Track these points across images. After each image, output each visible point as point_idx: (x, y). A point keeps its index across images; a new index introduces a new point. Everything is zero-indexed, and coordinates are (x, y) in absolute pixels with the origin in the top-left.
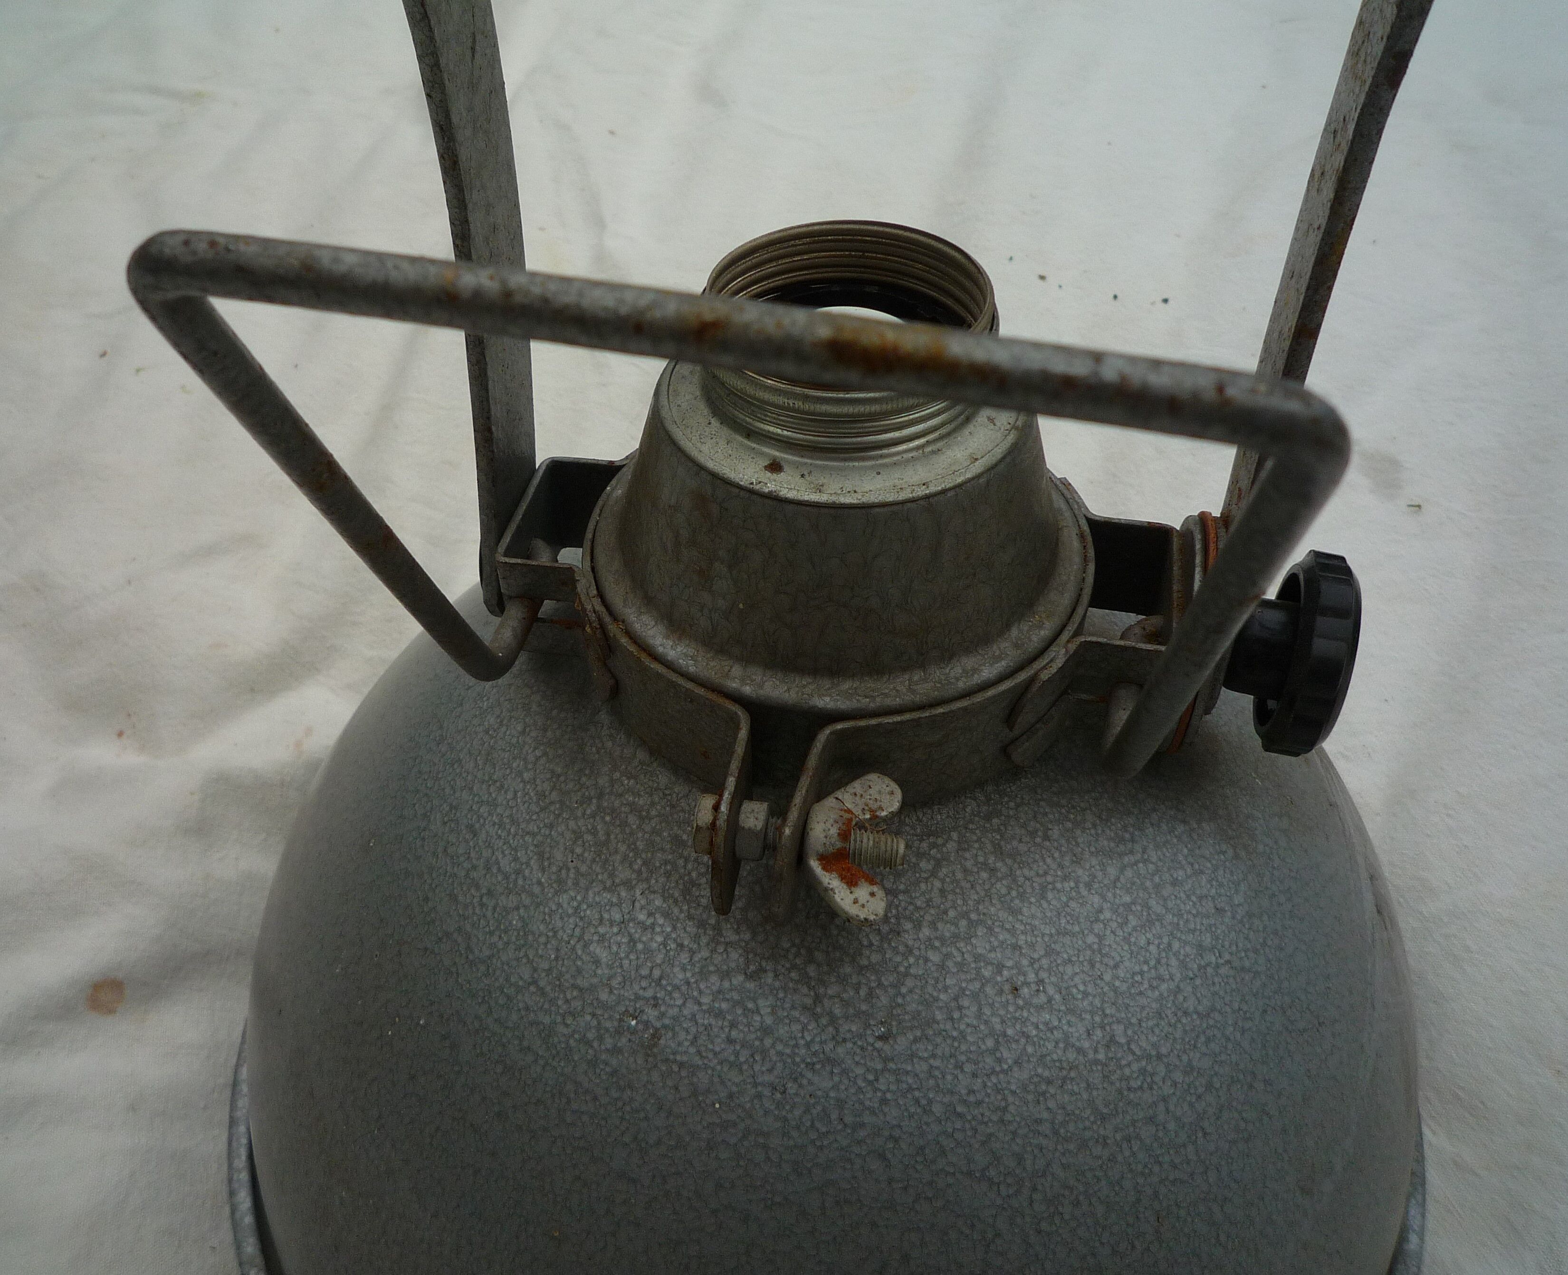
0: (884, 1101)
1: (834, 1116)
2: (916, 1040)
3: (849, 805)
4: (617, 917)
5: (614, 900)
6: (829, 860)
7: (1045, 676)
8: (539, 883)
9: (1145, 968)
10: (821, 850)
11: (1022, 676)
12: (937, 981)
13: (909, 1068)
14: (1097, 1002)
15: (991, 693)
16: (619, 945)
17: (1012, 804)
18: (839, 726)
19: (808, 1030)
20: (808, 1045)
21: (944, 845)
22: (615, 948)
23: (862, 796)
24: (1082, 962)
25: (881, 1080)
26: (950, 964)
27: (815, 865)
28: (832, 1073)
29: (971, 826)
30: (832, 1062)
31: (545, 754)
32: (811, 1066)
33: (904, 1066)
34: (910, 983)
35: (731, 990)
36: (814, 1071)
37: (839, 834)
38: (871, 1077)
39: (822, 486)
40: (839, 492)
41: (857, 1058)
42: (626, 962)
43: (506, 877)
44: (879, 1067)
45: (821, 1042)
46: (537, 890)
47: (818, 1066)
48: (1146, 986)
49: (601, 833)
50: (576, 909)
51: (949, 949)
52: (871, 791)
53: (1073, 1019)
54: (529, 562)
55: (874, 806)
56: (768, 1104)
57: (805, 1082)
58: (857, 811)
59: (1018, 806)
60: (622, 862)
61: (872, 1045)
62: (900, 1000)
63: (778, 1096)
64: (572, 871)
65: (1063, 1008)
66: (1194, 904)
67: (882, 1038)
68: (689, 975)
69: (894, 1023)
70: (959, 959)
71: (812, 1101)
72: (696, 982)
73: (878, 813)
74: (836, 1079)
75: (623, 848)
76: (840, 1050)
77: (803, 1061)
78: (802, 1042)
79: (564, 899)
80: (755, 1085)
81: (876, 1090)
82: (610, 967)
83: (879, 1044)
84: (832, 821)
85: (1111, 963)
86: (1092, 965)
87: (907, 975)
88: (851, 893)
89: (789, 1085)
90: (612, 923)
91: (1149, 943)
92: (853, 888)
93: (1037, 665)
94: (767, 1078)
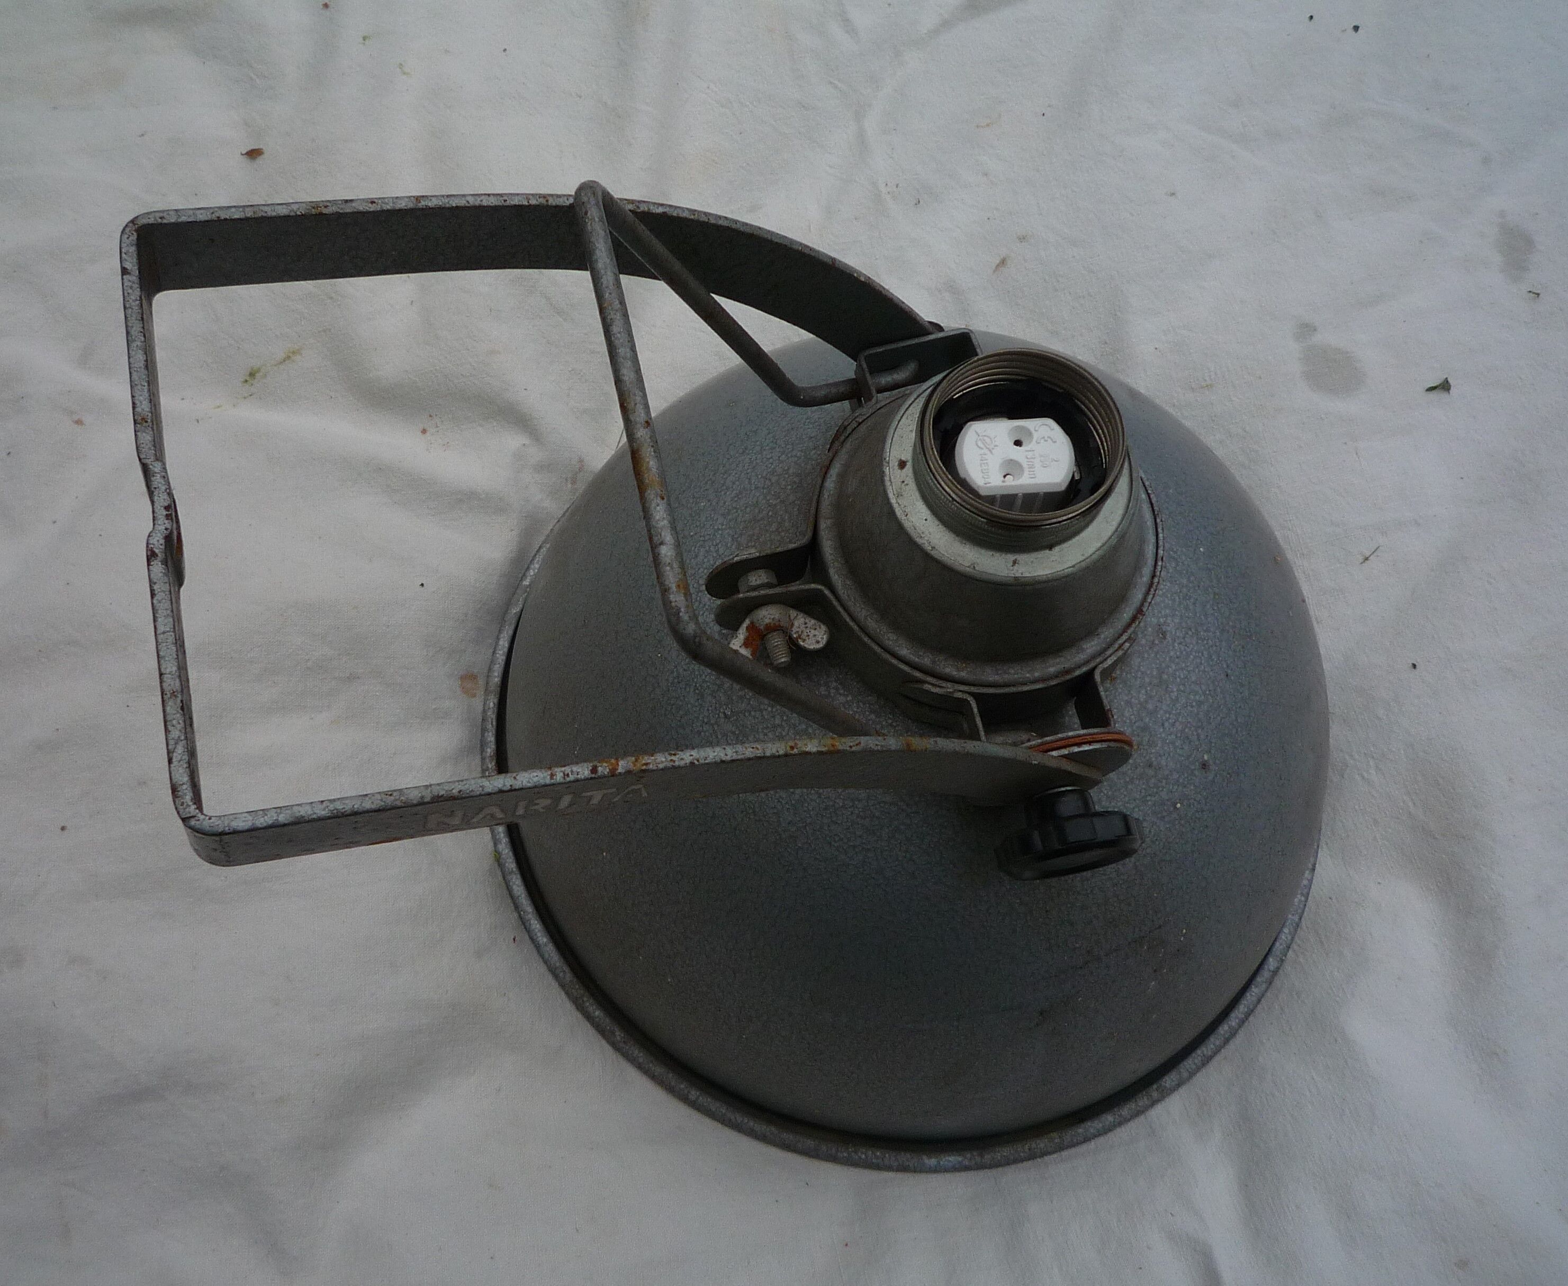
0: (699, 733)
1: (681, 712)
2: (733, 733)
3: (796, 624)
4: (721, 551)
5: (729, 545)
6: (752, 628)
7: (927, 687)
8: (725, 503)
9: (846, 841)
10: (755, 620)
11: (918, 674)
12: (767, 728)
13: (720, 737)
14: (809, 821)
15: (894, 661)
16: (709, 561)
17: (890, 721)
18: (827, 592)
19: (710, 676)
20: (704, 681)
21: (840, 694)
22: (706, 560)
23: (807, 627)
24: (823, 802)
25: (707, 726)
26: (779, 730)
27: (747, 623)
28: (698, 700)
29: (861, 704)
30: (702, 696)
31: (799, 458)
32: (696, 688)
33: (719, 733)
34: (758, 714)
35: (710, 628)
36: (695, 690)
37: (767, 625)
38: (706, 720)
39: (901, 495)
40: (902, 506)
41: (710, 708)
42: (702, 570)
43: (723, 485)
44: (712, 722)
45: (708, 687)
46: (721, 503)
47: (697, 691)
48: (836, 845)
49: (761, 516)
50: (719, 529)
51: (785, 726)
52: (813, 631)
53: (792, 811)
54: (868, 375)
55: (804, 636)
56: (671, 679)
57: (688, 690)
58: (795, 629)
59: (891, 725)
60: (749, 536)
61: (720, 712)
62: (747, 714)
63: (676, 681)
64: (737, 514)
65: (793, 802)
66: (905, 857)
67: (726, 716)
68: (708, 603)
69: (735, 718)
70: (784, 734)
71: (682, 698)
72: (707, 609)
73: (799, 640)
74: (697, 704)
75: (756, 531)
76: (709, 698)
77: (696, 683)
78: (704, 677)
79: (721, 520)
80: (676, 667)
81: (701, 726)
82: (697, 564)
83: (722, 715)
84: (772, 617)
85: (834, 819)
86: (826, 809)
87: (761, 711)
88: (740, 647)
89: (683, 683)
90: (717, 551)
91: (860, 837)
92: (743, 647)
93: (929, 679)
94: (681, 670)
